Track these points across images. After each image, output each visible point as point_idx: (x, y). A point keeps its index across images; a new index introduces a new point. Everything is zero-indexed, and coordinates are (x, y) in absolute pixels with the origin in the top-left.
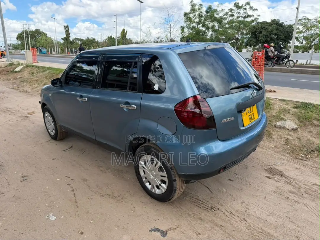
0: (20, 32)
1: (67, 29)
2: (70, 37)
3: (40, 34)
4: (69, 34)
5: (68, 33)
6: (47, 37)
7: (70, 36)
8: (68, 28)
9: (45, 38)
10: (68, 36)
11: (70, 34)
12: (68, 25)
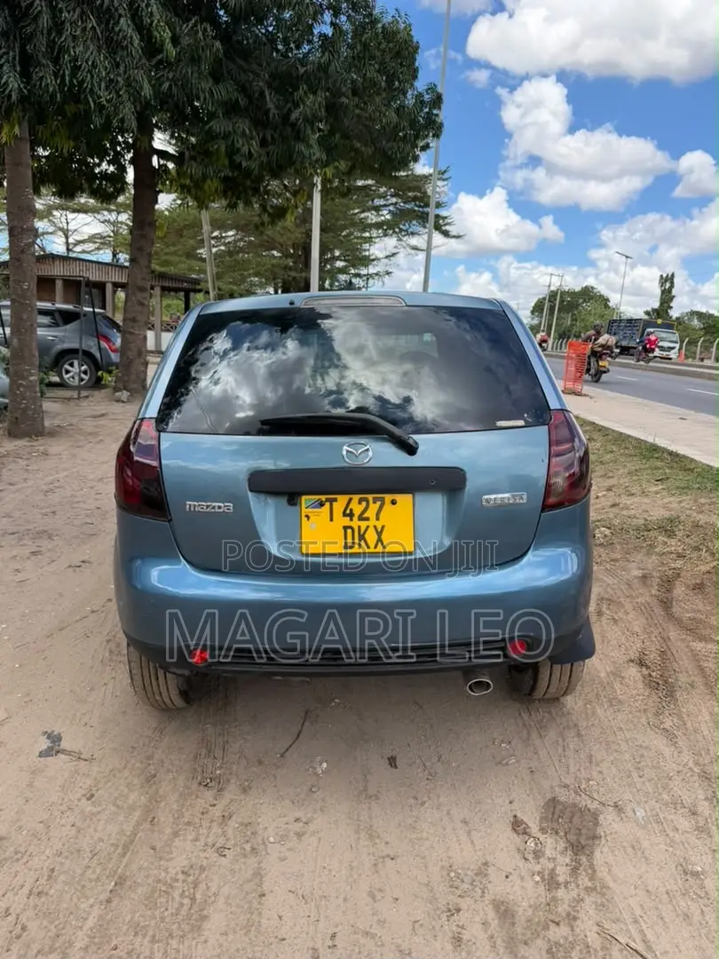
0: (541, 297)
1: (668, 285)
2: (671, 308)
3: (592, 299)
4: (672, 298)
5: (667, 297)
6: (606, 306)
7: (672, 305)
8: (672, 283)
9: (600, 309)
10: (666, 305)
11: (674, 300)
12: (673, 275)
